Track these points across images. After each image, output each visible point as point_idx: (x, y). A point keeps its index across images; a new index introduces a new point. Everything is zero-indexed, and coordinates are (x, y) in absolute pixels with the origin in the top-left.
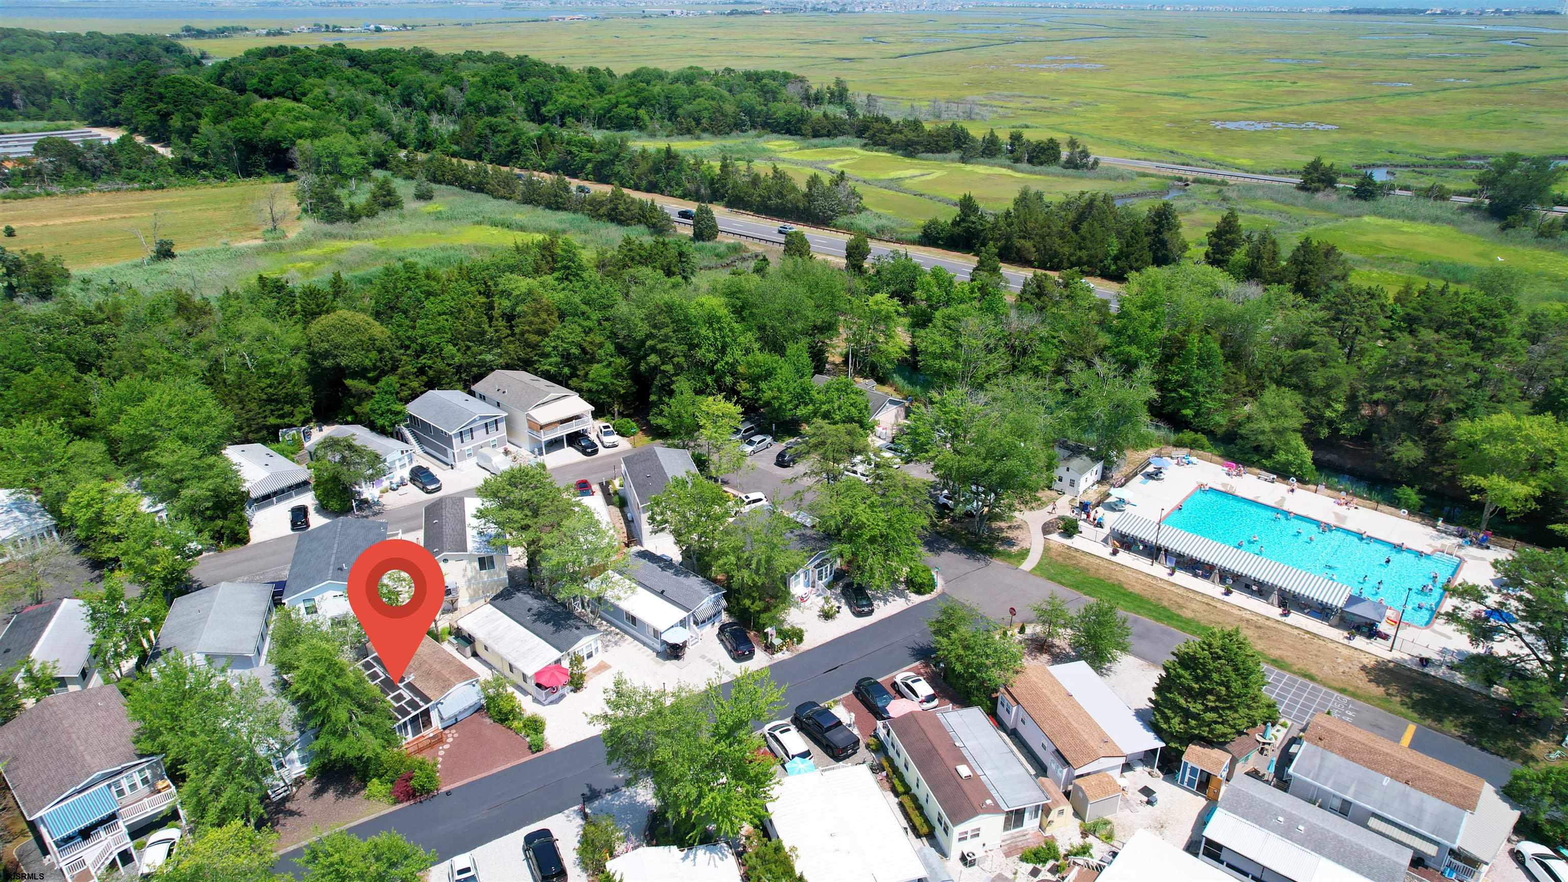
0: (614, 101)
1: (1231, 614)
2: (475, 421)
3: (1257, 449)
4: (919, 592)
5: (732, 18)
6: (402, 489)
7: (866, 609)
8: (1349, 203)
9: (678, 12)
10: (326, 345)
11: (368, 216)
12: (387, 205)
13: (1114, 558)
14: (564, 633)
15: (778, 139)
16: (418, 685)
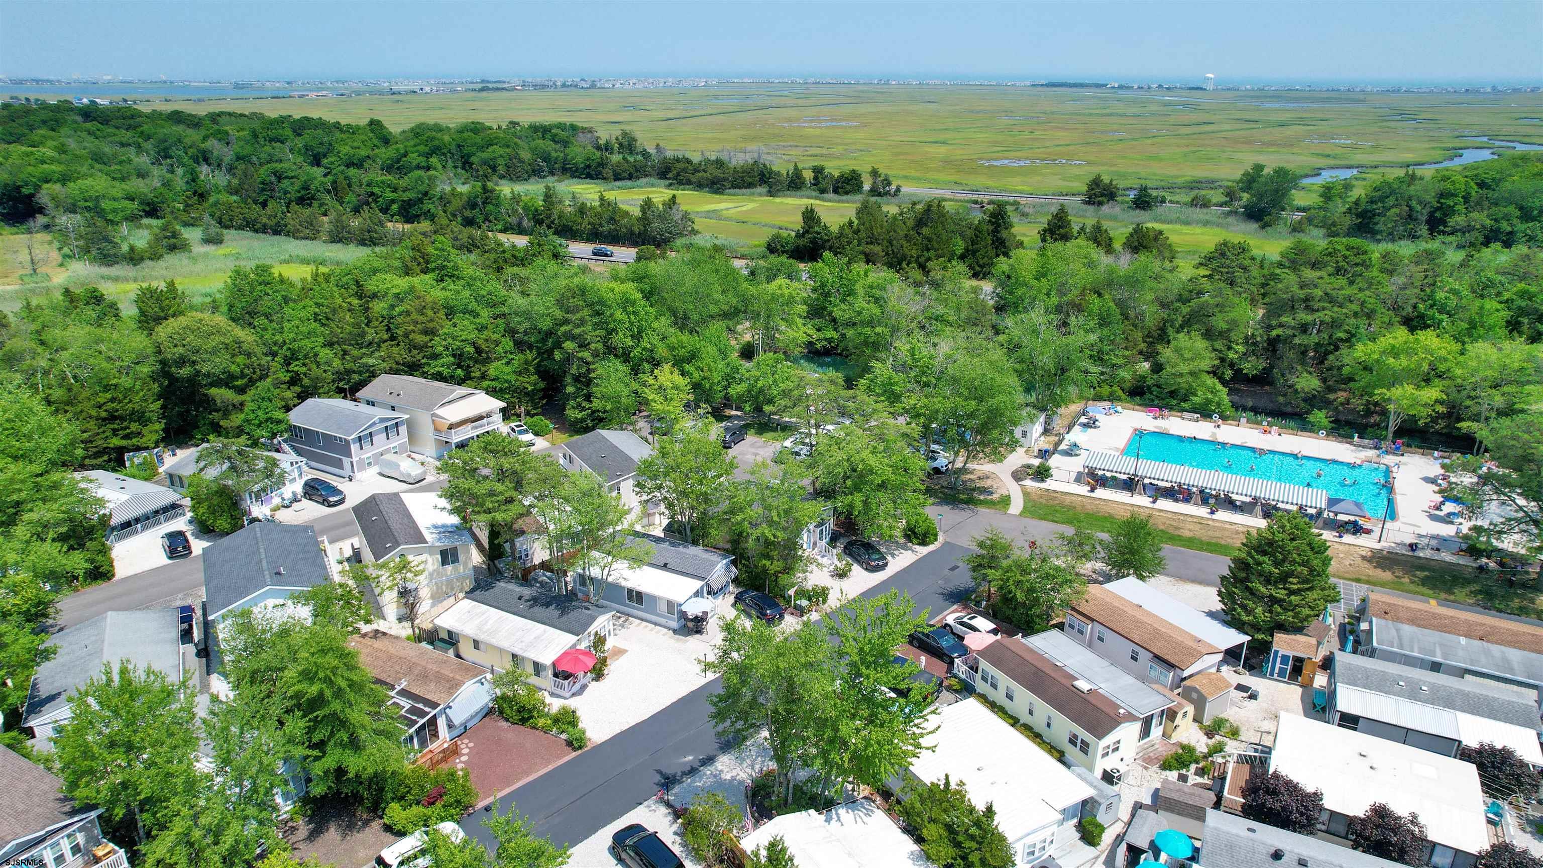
0: (402, 151)
1: (1225, 529)
2: (374, 424)
3: (1173, 394)
4: (923, 543)
5: (484, 94)
6: (296, 506)
7: (881, 563)
8: (1131, 213)
9: (427, 89)
10: (181, 350)
11: (151, 259)
12: (172, 248)
13: (1093, 495)
14: (573, 615)
15: (579, 184)
16: (415, 690)
